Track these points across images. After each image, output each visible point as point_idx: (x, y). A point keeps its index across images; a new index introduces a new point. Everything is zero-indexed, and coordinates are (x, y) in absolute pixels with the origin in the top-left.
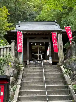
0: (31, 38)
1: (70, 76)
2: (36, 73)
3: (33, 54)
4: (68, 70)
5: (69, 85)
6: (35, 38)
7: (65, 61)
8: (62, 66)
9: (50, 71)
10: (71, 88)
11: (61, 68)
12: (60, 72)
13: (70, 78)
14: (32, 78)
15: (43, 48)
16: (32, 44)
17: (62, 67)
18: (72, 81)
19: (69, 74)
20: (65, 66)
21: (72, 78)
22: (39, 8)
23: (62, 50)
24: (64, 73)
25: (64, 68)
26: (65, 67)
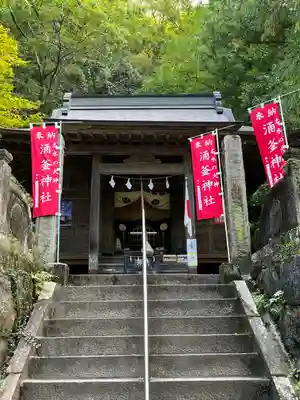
0: (108, 160)
1: (278, 329)
2: (112, 315)
3: (122, 227)
4: (271, 300)
5: (275, 379)
6: (127, 157)
7: (254, 257)
8: (240, 279)
9: (182, 305)
10: (289, 396)
11: (234, 287)
12: (230, 309)
13: (278, 337)
14: (90, 340)
15: (164, 202)
16: (112, 183)
17: (241, 286)
18: (292, 357)
19: (276, 319)
20: (254, 279)
21: (290, 342)
22: (152, 55)
23: (241, 206)
24: (248, 313)
25: (252, 289)
26: (256, 287)
